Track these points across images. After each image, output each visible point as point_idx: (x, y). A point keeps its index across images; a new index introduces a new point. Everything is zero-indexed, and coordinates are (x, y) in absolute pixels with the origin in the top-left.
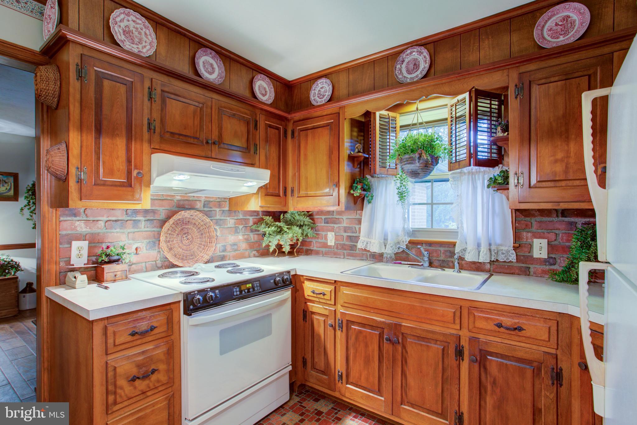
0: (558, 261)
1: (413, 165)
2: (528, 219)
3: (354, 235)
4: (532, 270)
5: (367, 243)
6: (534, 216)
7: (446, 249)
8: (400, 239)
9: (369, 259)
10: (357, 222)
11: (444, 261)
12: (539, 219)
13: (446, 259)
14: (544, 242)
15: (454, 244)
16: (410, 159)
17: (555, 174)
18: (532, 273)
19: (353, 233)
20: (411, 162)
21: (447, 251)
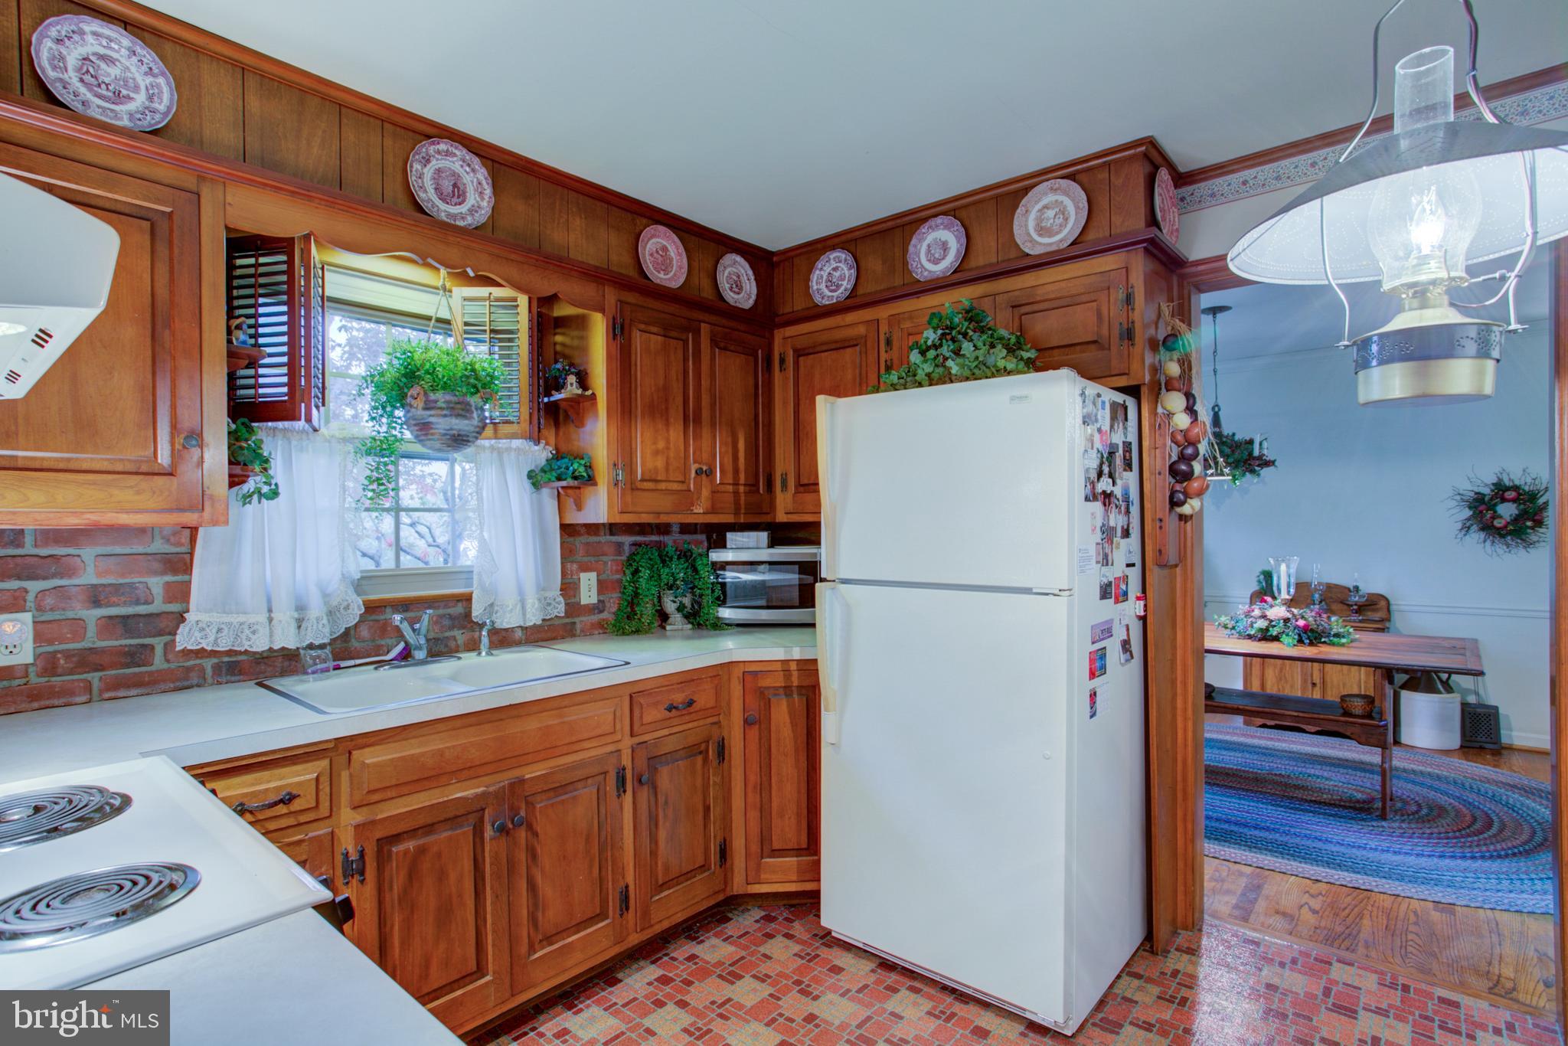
0: (608, 605)
1: (466, 422)
2: (572, 539)
3: (142, 609)
4: (578, 626)
6: (579, 534)
7: (441, 611)
9: (210, 680)
10: (156, 566)
11: (438, 639)
12: (585, 539)
13: (440, 636)
14: (593, 576)
15: (467, 599)
16: (459, 406)
18: (578, 631)
19: (137, 602)
20: (461, 412)
21: (444, 615)
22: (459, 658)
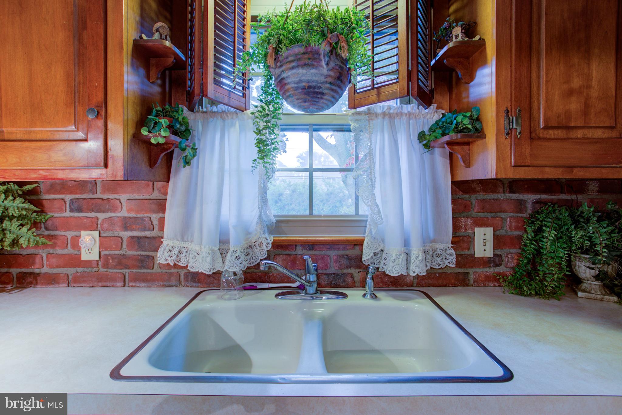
0: (505, 259)
1: (313, 71)
2: (467, 196)
3: (148, 234)
4: (472, 277)
5: (180, 252)
6: (475, 191)
7: (341, 252)
8: (254, 240)
9: (183, 283)
10: (154, 207)
11: (338, 275)
12: (481, 196)
13: (340, 272)
14: (489, 231)
16: (306, 56)
17: (568, 115)
18: (472, 281)
19: (145, 230)
20: (310, 62)
21: (343, 256)
22: (345, 296)
